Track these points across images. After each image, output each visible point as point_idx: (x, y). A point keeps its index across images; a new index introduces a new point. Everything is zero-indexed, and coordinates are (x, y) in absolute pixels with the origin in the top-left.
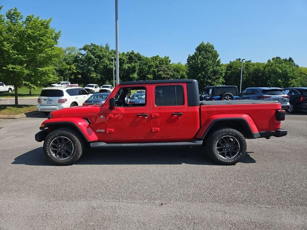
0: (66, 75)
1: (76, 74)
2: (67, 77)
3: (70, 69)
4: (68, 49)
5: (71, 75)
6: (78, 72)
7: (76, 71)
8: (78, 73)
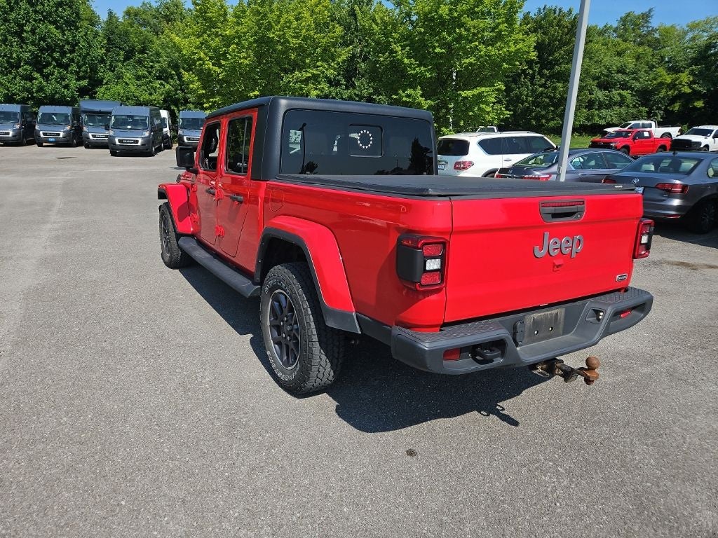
0: (656, 102)
1: (687, 99)
2: (659, 108)
3: (672, 86)
4: (693, 27)
5: (673, 100)
6: (695, 92)
7: (690, 88)
8: (696, 95)
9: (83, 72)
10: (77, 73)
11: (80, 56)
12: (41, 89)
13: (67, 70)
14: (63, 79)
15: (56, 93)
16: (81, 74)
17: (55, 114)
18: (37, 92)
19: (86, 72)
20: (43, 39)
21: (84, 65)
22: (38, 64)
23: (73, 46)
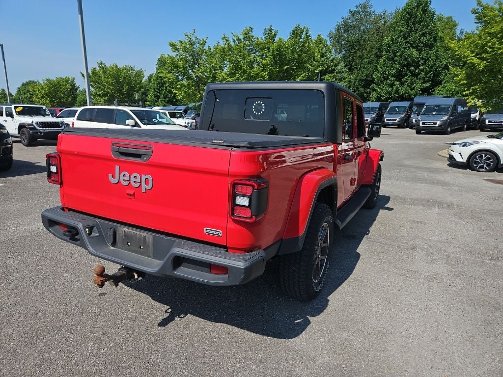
9: (428, 77)
10: (424, 78)
11: (428, 67)
12: (397, 92)
13: (417, 77)
14: (412, 84)
15: (406, 93)
16: (427, 79)
17: (398, 107)
18: (394, 93)
19: (430, 77)
20: (406, 59)
21: (430, 72)
22: (399, 76)
23: (425, 61)
